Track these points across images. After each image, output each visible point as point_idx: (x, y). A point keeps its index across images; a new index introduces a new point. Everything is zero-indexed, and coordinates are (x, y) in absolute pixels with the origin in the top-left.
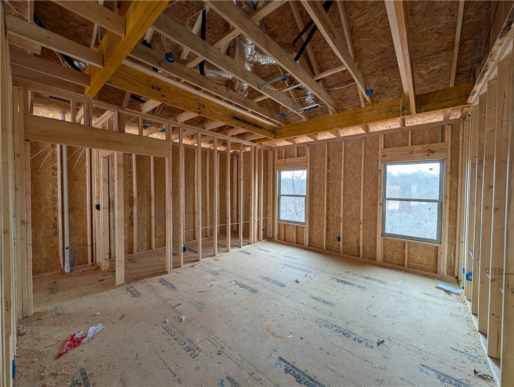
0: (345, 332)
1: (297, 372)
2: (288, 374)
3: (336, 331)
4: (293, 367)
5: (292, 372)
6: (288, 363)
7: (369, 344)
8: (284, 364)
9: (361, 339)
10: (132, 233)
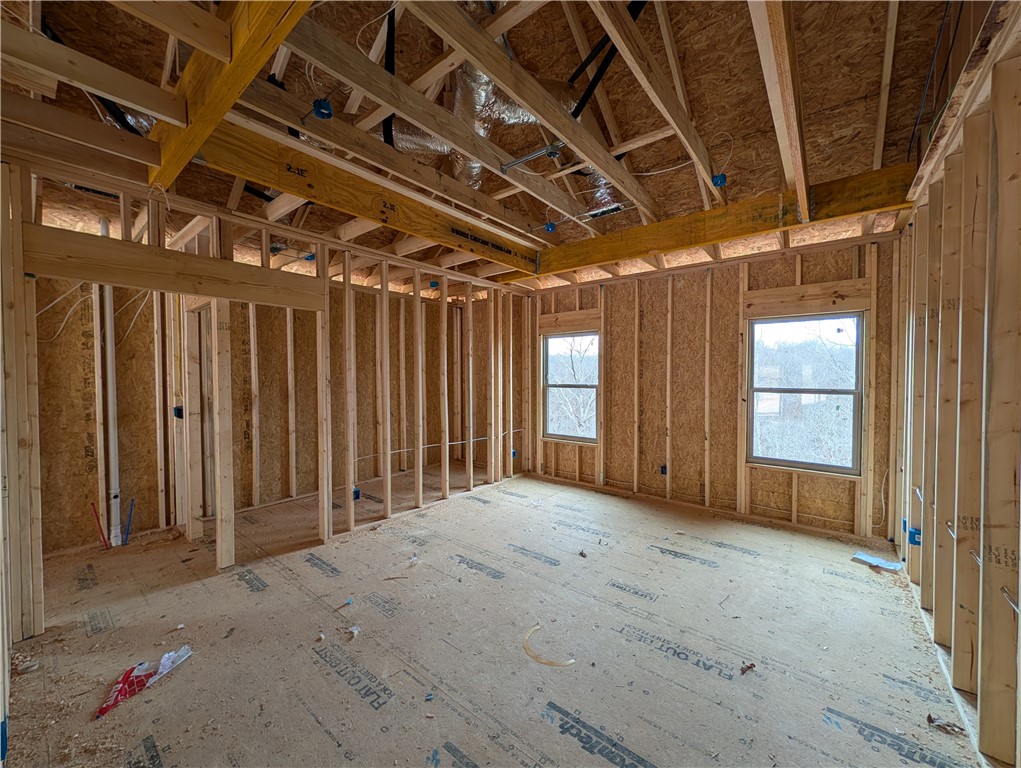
0: (678, 651)
1: (584, 731)
2: (567, 735)
3: (660, 649)
4: (577, 721)
5: (574, 731)
6: (567, 714)
7: (725, 671)
8: (558, 716)
9: (708, 663)
10: (249, 465)
